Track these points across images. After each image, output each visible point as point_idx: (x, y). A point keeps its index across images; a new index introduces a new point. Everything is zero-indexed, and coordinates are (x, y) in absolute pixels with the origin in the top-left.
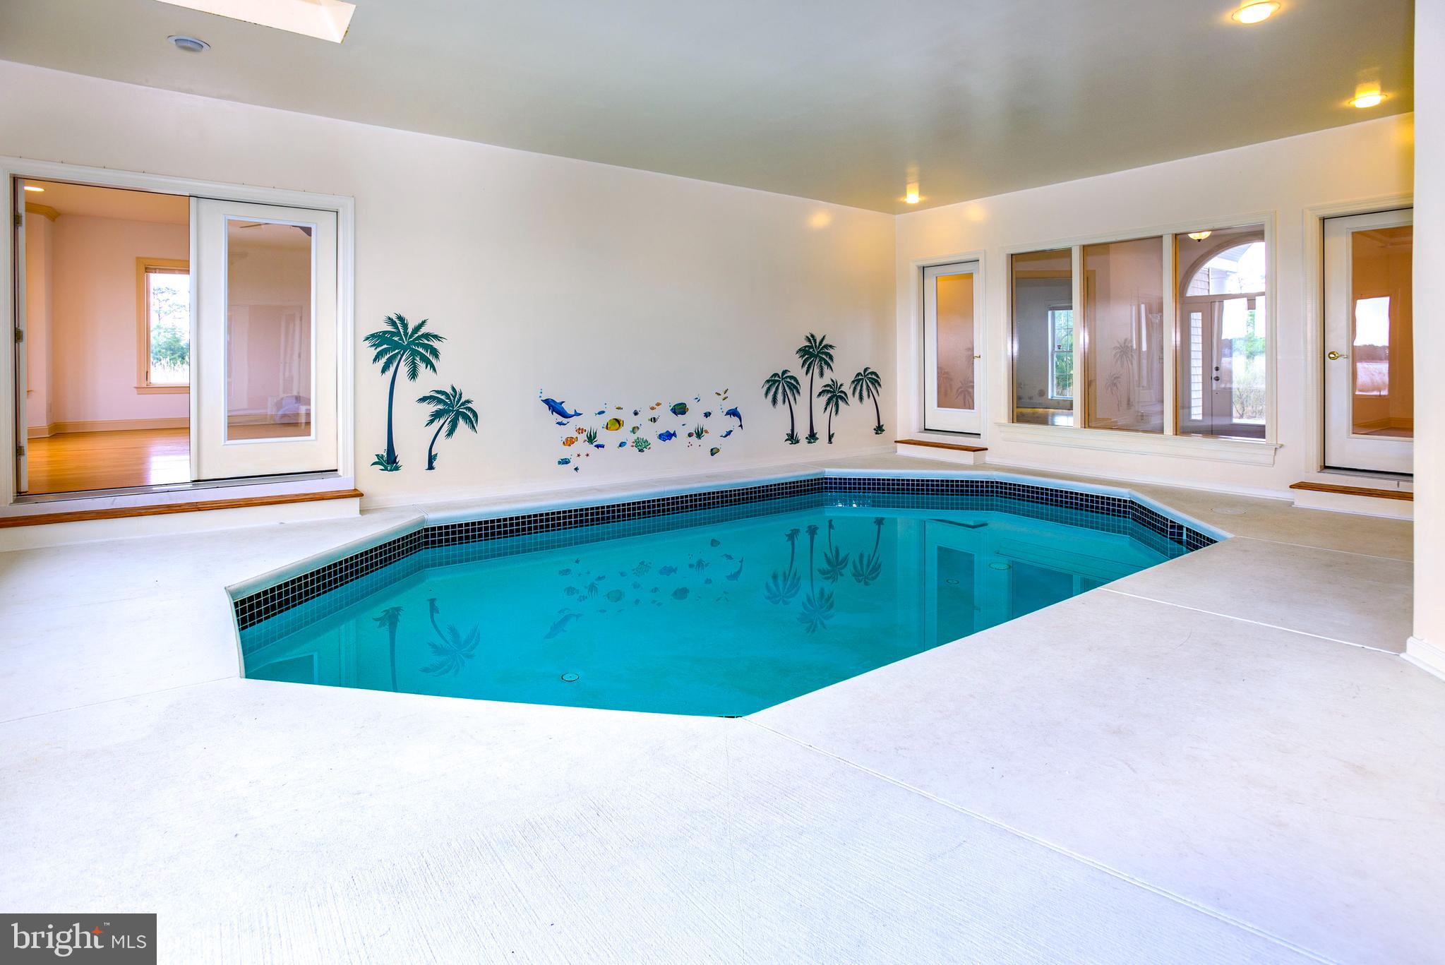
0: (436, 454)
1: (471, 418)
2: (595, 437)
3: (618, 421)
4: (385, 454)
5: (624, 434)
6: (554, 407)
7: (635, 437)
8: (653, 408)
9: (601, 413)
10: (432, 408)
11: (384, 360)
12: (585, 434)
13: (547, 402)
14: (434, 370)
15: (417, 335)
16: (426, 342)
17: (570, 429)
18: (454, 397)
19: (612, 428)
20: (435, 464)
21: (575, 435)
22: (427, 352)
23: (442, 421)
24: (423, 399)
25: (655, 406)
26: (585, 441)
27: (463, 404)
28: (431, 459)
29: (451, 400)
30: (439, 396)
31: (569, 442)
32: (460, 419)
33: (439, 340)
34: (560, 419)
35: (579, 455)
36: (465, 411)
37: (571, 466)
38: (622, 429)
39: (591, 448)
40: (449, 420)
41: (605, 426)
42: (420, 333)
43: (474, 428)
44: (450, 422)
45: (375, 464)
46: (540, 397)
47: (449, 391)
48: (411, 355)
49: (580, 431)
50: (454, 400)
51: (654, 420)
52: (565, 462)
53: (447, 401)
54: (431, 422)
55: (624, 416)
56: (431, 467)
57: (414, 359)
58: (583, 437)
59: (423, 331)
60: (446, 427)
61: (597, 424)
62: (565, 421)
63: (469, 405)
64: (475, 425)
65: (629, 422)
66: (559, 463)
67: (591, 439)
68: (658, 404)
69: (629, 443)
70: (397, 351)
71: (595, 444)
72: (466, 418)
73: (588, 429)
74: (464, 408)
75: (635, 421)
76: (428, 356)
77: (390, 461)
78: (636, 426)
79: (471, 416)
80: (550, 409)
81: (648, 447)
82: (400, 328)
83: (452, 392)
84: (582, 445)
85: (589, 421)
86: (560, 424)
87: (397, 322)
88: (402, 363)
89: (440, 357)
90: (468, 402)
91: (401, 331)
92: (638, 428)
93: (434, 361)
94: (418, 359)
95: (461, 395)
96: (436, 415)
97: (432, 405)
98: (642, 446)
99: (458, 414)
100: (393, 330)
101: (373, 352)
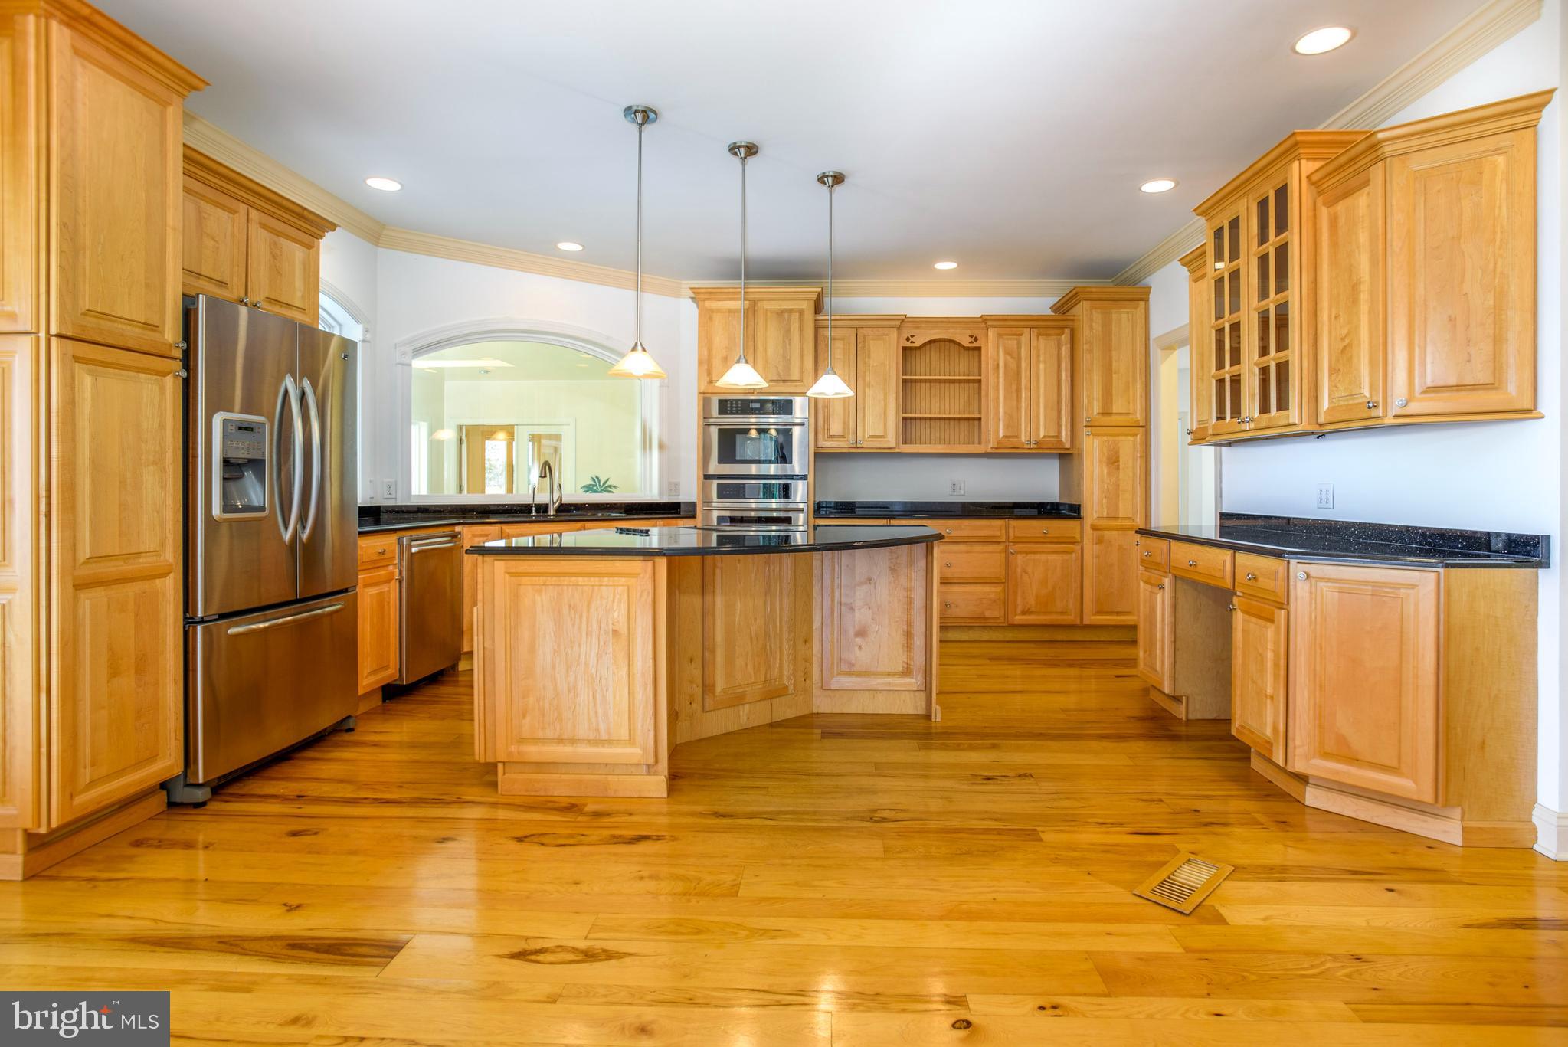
42: (606, 485)
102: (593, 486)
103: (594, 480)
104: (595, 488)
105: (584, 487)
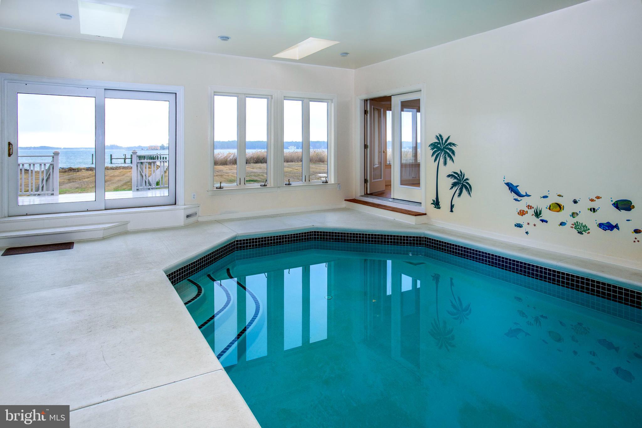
0: (454, 205)
1: (469, 189)
2: (540, 214)
3: (559, 206)
4: (435, 200)
5: (564, 215)
6: (513, 188)
7: (574, 220)
8: (592, 200)
9: (545, 197)
10: (453, 181)
11: (435, 156)
12: (533, 210)
13: (508, 184)
14: (453, 161)
15: (446, 144)
16: (450, 147)
17: (522, 204)
18: (461, 176)
19: (554, 210)
20: (453, 209)
21: (526, 209)
22: (450, 152)
23: (456, 188)
24: (449, 176)
25: (595, 199)
26: (533, 215)
27: (465, 180)
28: (452, 206)
29: (460, 178)
30: (455, 175)
31: (522, 213)
32: (464, 188)
33: (455, 146)
34: (516, 197)
35: (528, 224)
36: (466, 184)
37: (523, 230)
38: (562, 212)
39: (537, 221)
40: (459, 188)
41: (548, 207)
42: (447, 143)
43: (470, 194)
44: (459, 189)
45: (432, 204)
46: (504, 181)
47: (459, 173)
48: (445, 153)
49: (530, 207)
50: (461, 178)
51: (594, 210)
52: (519, 226)
53: (458, 178)
54: (452, 188)
55: (566, 202)
56: (452, 211)
57: (445, 156)
58: (531, 212)
59: (449, 142)
60: (458, 192)
61: (543, 205)
62: (519, 198)
63: (468, 181)
64: (470, 192)
65: (569, 208)
66: (516, 225)
67: (537, 214)
68: (598, 198)
69: (569, 225)
70: (439, 152)
71: (540, 218)
72: (466, 188)
73: (535, 207)
74: (465, 183)
75: (575, 208)
76: (451, 154)
77: (437, 204)
78: (575, 211)
79: (469, 187)
80: (509, 189)
81: (587, 232)
82: (440, 140)
83: (460, 173)
84: (530, 217)
85: (536, 202)
86: (516, 200)
87: (440, 137)
88: (441, 158)
89: (456, 154)
90: (467, 179)
91: (441, 142)
92: (577, 214)
93: (453, 157)
94: (447, 156)
95: (464, 175)
96: (454, 185)
97: (452, 179)
98: (581, 229)
99: (463, 185)
100: (438, 142)
101: (432, 152)
102: (439, 143)
103: (438, 139)
104: (439, 146)
105: (431, 144)
